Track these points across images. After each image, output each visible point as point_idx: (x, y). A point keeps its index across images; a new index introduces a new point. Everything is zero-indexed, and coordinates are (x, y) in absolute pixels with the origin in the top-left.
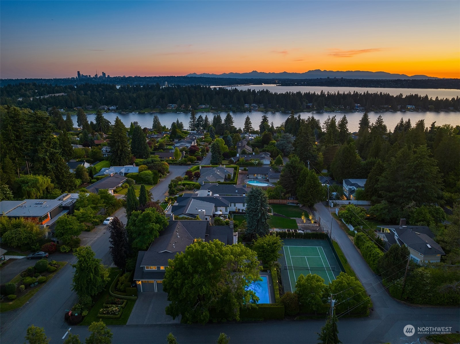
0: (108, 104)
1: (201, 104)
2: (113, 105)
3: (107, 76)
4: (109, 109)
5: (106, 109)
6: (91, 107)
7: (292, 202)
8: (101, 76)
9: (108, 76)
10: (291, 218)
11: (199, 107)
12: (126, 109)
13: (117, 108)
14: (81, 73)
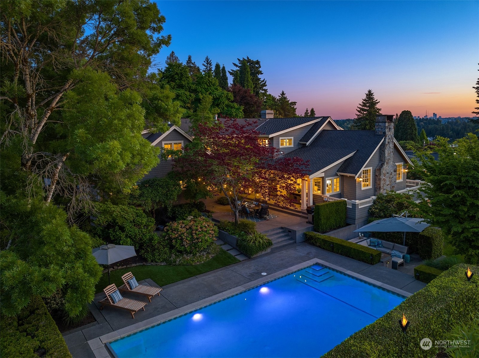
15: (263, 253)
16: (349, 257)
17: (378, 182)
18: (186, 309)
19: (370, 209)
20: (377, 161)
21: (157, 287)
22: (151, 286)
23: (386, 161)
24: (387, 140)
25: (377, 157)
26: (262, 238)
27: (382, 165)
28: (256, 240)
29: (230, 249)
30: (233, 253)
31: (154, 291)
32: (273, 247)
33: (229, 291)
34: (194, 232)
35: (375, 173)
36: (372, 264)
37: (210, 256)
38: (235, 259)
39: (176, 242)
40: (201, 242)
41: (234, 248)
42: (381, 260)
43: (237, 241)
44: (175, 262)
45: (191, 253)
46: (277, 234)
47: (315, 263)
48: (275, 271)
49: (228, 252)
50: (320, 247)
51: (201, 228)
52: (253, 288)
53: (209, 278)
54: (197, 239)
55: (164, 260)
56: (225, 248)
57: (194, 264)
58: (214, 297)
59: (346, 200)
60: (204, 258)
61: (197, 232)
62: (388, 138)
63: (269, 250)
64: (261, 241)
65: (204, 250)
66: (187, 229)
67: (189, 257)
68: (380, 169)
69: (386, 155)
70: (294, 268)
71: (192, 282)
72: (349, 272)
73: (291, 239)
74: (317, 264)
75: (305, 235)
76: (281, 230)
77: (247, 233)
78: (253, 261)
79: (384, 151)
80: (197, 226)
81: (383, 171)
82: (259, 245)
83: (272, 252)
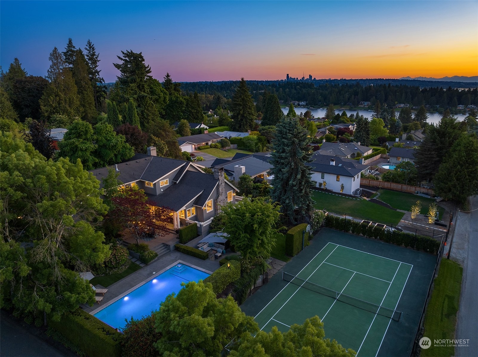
0: (299, 100)
1: (400, 103)
2: (303, 101)
3: (313, 79)
4: (299, 105)
5: (296, 104)
6: (283, 101)
7: (425, 192)
8: (307, 79)
9: (315, 78)
10: (398, 210)
11: (396, 106)
12: (315, 105)
13: (307, 104)
14: (290, 76)
15: (154, 260)
16: (195, 257)
17: (216, 206)
18: (121, 296)
19: (210, 225)
20: (215, 195)
21: (104, 289)
22: (102, 288)
23: (220, 194)
24: (220, 183)
25: (216, 192)
26: (152, 254)
27: (219, 196)
28: (149, 255)
29: (136, 261)
30: (138, 263)
31: (105, 291)
32: (158, 256)
33: (138, 285)
34: (117, 257)
35: (215, 201)
36: (205, 260)
37: (127, 267)
38: (139, 266)
39: (108, 263)
40: (121, 261)
41: (138, 260)
42: (209, 257)
43: (140, 257)
44: (109, 273)
45: (116, 268)
46: (161, 247)
47: (178, 263)
48: (159, 271)
49: (136, 262)
50: (182, 252)
51: (120, 254)
52: (149, 281)
53: (128, 279)
54: (119, 260)
55: (103, 273)
56: (134, 260)
57: (119, 273)
58: (132, 288)
59: (197, 222)
60: (124, 269)
61: (119, 257)
62: (221, 181)
63: (156, 258)
64: (152, 255)
65: (123, 265)
66: (113, 256)
67: (116, 270)
68: (217, 199)
69: (220, 190)
70: (168, 268)
71: (120, 283)
72: (193, 266)
73: (168, 249)
74: (180, 263)
75: (175, 246)
76: (162, 245)
77: (144, 251)
78: (148, 266)
79: (219, 189)
80: (118, 253)
81: (219, 200)
82: (151, 258)
83: (158, 259)
